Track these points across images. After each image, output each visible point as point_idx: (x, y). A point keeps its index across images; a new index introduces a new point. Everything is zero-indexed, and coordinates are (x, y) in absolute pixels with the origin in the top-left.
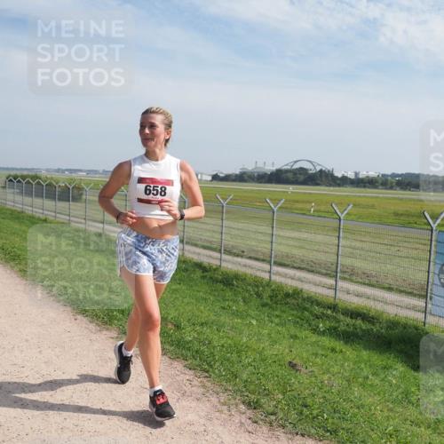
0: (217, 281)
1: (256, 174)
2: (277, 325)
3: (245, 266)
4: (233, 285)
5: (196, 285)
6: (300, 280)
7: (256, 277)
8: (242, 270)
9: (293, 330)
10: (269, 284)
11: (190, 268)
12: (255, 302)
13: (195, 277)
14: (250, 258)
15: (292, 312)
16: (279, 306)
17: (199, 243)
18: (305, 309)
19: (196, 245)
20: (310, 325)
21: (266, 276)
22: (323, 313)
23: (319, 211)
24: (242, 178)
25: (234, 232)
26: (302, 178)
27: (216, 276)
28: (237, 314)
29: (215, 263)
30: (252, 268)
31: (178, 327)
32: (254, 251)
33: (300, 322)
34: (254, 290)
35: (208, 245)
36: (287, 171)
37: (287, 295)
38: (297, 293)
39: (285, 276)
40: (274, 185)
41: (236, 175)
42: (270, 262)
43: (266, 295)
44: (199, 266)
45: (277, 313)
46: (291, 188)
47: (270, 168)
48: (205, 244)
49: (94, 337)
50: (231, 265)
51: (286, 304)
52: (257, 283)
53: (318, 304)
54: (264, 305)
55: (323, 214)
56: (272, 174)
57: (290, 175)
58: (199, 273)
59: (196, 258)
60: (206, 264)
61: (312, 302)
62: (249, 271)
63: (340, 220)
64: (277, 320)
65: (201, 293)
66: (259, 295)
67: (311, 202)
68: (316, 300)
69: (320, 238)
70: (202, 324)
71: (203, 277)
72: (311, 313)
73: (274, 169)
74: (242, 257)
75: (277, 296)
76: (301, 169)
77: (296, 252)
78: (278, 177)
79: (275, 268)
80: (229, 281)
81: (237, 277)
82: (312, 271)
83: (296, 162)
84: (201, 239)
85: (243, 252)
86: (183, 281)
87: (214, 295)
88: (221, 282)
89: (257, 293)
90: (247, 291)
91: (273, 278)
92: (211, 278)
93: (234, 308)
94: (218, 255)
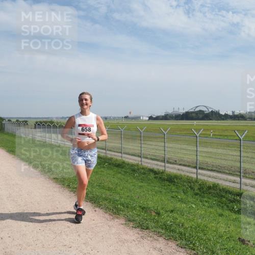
0: (164, 180)
1: (174, 115)
2: (208, 207)
3: (179, 170)
4: (175, 182)
5: (152, 182)
6: (213, 177)
7: (188, 176)
8: (179, 173)
9: (220, 211)
10: (197, 181)
11: (146, 172)
12: (190, 192)
13: (151, 178)
14: (180, 165)
15: (215, 198)
16: (205, 195)
17: (148, 156)
18: (222, 196)
19: (147, 158)
20: (228, 206)
21: (194, 176)
22: (234, 199)
23: (215, 135)
24: (166, 117)
26: (201, 116)
27: (163, 177)
29: (162, 169)
30: (184, 171)
31: (158, 214)
32: (182, 160)
33: (221, 204)
34: (188, 185)
36: (192, 113)
37: (209, 188)
38: (215, 187)
39: (204, 175)
40: (184, 121)
41: (163, 116)
42: (196, 168)
43: (196, 188)
44: (152, 171)
45: (206, 199)
46: (195, 122)
47: (182, 111)
48: (153, 157)
50: (172, 169)
51: (210, 193)
52: (189, 181)
53: (230, 193)
54: (196, 194)
55: (218, 137)
56: (183, 114)
57: (194, 115)
58: (152, 176)
59: (149, 166)
60: (156, 169)
61: (226, 192)
62: (183, 174)
63: (240, 140)
64: (206, 204)
65: (156, 188)
66: (192, 188)
67: (211, 130)
68: (229, 191)
69: (220, 151)
70: (172, 211)
71: (156, 178)
72: (227, 199)
73: (184, 111)
74: (175, 164)
75: (203, 189)
76: (200, 111)
77: (208, 160)
78: (187, 116)
79: (200, 171)
80: (171, 180)
81: (176, 177)
82: (220, 172)
83: (197, 107)
84: (149, 154)
85: (175, 161)
86: (144, 180)
87: (165, 189)
88: (167, 180)
89: (190, 187)
90: (184, 186)
91: (199, 177)
92: (161, 178)
93: (179, 197)
94: (163, 164)
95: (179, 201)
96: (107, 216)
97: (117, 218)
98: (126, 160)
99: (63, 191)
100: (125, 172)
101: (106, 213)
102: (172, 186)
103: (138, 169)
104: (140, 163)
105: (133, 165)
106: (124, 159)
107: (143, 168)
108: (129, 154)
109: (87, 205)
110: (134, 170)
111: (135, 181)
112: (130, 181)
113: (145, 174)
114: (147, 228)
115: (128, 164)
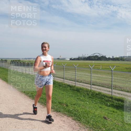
1: (83, 58)
2: (95, 104)
3: (83, 85)
4: (80, 91)
5: (69, 91)
6: (100, 89)
7: (86, 89)
8: (82, 87)
9: (100, 105)
10: (91, 91)
11: (66, 86)
12: (87, 96)
13: (68, 89)
14: (84, 83)
15: (99, 99)
16: (94, 98)
17: (68, 79)
18: (103, 98)
19: (67, 79)
20: (105, 103)
21: (90, 88)
22: (108, 100)
23: (103, 68)
24: (79, 59)
25: (78, 75)
26: (96, 58)
27: (74, 89)
28: (82, 100)
29: (74, 85)
30: (85, 86)
31: (67, 106)
32: (85, 81)
33: (101, 103)
35: (71, 79)
36: (92, 57)
37: (97, 94)
38: (99, 94)
39: (95, 88)
40: (88, 61)
41: (77, 58)
42: (91, 84)
43: (90, 94)
44: (69, 86)
45: (94, 100)
46: (93, 62)
47: (87, 56)
49: (42, 109)
50: (79, 85)
51: (97, 97)
52: (87, 91)
53: (107, 97)
54: (90, 97)
55: (104, 69)
56: (88, 57)
57: (93, 58)
59: (68, 83)
60: (71, 85)
61: (105, 96)
62: (84, 87)
63: (112, 71)
64: (95, 102)
65: (70, 94)
66: (88, 94)
67: (100, 66)
68: (106, 96)
69: (104, 76)
70: (74, 105)
71: (71, 89)
72: (105, 99)
73: (88, 56)
75: (94, 95)
76: (96, 56)
77: (97, 81)
78: (89, 58)
79: (92, 86)
80: (78, 90)
81: (81, 89)
82: (103, 87)
84: (69, 78)
85: (82, 81)
86: (65, 90)
87: (75, 95)
88: (76, 91)
89: (87, 94)
90: (84, 93)
91: (92, 89)
92: (73, 89)
93: (81, 99)
94: (75, 82)
98: (57, 80)
99: (22, 95)
100: (55, 86)
101: (41, 105)
102: (78, 93)
103: (62, 85)
104: (63, 82)
105: (60, 83)
107: (64, 84)
108: (58, 77)
110: (60, 86)
111: (60, 90)
112: (57, 91)
113: (65, 87)
115: (57, 82)
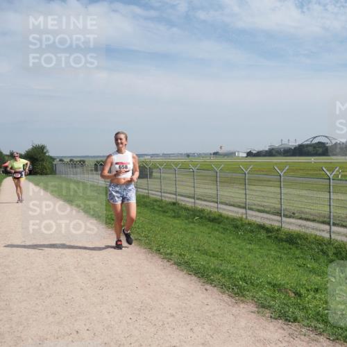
0: (281, 240)
1: (282, 150)
3: (300, 226)
4: (297, 243)
5: (265, 244)
7: (316, 236)
10: (330, 242)
11: (255, 230)
12: (323, 259)
13: (262, 238)
14: (301, 218)
17: (254, 207)
21: (326, 235)
24: (271, 153)
26: (320, 150)
27: (280, 236)
28: (313, 271)
29: (276, 224)
30: (308, 228)
32: (303, 212)
34: (318, 249)
35: (262, 208)
36: (307, 146)
40: (297, 158)
41: (266, 151)
42: (329, 224)
43: (330, 253)
44: (262, 227)
46: (313, 159)
47: (293, 143)
48: (259, 208)
50: (292, 226)
52: (319, 242)
54: (332, 261)
56: (295, 148)
57: (311, 149)
58: (263, 234)
60: (269, 226)
62: (308, 231)
66: (324, 253)
70: (316, 290)
71: (269, 237)
73: (297, 144)
74: (293, 218)
75: (341, 253)
76: (319, 142)
78: (300, 151)
79: (334, 228)
80: (292, 240)
81: (300, 236)
83: (315, 137)
84: (255, 205)
85: (294, 213)
87: (285, 254)
88: (286, 241)
89: (322, 251)
90: (312, 249)
91: (333, 236)
92: (276, 238)
93: (309, 266)
94: (279, 218)
95: (310, 271)
96: (225, 297)
97: (243, 302)
98: (225, 213)
100: (224, 229)
102: (294, 249)
103: (242, 225)
104: (244, 216)
105: (234, 219)
106: (221, 211)
107: (249, 224)
108: (227, 204)
109: (191, 280)
110: (236, 227)
111: (239, 241)
112: (233, 242)
113: (252, 231)
114: (295, 320)
115: (227, 218)
